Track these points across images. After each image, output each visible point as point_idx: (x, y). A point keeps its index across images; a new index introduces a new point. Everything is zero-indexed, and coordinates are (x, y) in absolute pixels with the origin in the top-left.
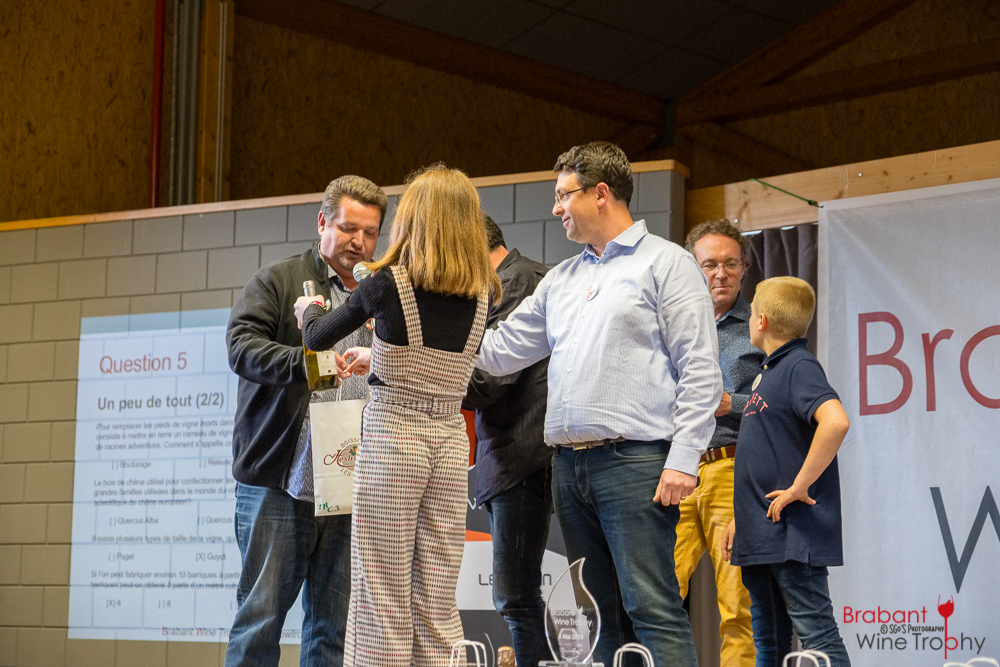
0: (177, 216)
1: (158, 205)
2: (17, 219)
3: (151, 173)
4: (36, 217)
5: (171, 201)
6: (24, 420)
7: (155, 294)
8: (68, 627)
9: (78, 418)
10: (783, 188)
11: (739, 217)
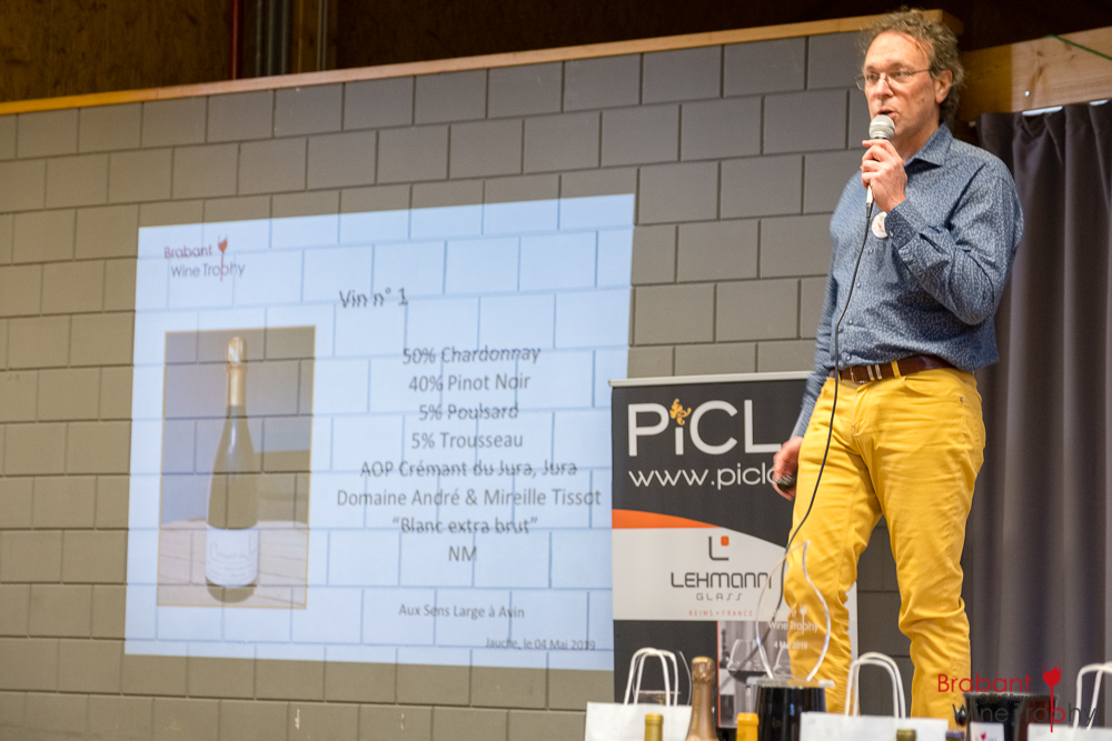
0: (266, 90)
1: (240, 76)
2: (53, 95)
3: (232, 35)
4: (79, 92)
5: (258, 70)
6: (64, 364)
7: (237, 196)
8: (124, 639)
9: (136, 361)
10: (1093, 48)
11: (1032, 89)
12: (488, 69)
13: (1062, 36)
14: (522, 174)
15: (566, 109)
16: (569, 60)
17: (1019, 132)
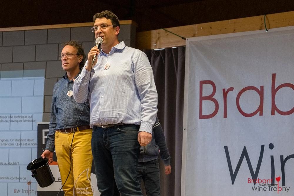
10: (173, 32)
11: (156, 43)
12: (3, 32)
13: (165, 29)
14: (12, 62)
15: (25, 44)
16: (26, 30)
17: (153, 55)
